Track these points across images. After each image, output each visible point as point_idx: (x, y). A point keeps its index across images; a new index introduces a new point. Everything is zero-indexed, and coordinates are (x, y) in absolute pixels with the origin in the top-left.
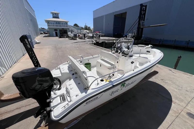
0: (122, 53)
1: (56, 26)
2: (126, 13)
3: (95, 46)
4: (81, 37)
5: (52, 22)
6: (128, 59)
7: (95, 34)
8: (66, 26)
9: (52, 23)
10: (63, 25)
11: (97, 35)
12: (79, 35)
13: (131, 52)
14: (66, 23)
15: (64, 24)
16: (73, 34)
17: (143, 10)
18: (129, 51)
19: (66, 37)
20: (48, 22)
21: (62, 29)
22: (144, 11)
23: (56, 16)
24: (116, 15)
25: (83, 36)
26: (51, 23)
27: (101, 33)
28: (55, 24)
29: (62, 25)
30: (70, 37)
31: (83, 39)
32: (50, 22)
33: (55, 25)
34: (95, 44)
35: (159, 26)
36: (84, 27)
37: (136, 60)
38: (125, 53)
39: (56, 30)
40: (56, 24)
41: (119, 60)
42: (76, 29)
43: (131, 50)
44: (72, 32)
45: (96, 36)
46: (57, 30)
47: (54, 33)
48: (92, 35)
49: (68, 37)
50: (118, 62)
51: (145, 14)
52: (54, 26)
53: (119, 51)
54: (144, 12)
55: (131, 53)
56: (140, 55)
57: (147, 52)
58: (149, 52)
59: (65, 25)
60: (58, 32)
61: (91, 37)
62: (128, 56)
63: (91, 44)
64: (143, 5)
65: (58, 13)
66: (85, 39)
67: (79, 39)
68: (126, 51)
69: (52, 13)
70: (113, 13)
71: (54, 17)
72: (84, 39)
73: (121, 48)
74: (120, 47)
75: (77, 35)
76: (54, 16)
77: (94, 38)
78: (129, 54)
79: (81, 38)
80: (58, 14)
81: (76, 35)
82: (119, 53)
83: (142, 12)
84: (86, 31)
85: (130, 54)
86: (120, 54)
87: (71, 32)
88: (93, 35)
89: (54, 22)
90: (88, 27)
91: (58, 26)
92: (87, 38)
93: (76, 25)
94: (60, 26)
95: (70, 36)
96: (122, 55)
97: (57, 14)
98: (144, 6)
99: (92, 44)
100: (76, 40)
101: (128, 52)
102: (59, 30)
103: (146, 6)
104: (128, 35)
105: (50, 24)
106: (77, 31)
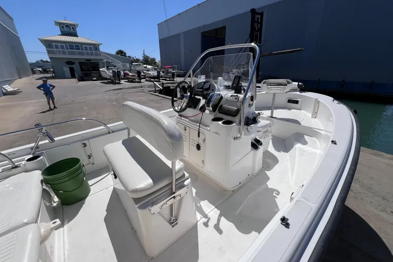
0: (214, 110)
1: (70, 53)
2: (224, 28)
3: (160, 95)
4: (131, 77)
5: (59, 45)
6: (240, 132)
7: (163, 72)
8: (97, 55)
9: (59, 47)
10: (89, 51)
11: (168, 73)
12: (125, 74)
13: (248, 101)
14: (96, 47)
15: (91, 49)
16: (111, 71)
17: (256, 22)
18: (241, 96)
19: (95, 79)
20: (48, 44)
21: (85, 61)
22: (259, 23)
23: (69, 30)
24: (204, 32)
25: (136, 75)
26: (57, 47)
27: (178, 69)
28: (67, 49)
29: (85, 51)
30: (106, 79)
31: (135, 82)
32: (54, 44)
33: (66, 51)
34: (161, 92)
35: (290, 52)
36: (141, 58)
37: (266, 130)
38: (226, 106)
39: (70, 63)
40: (70, 48)
41: (204, 140)
42: (119, 62)
43: (249, 94)
44: (109, 68)
45: (167, 76)
46: (73, 63)
47: (66, 69)
48: (156, 74)
49: (100, 78)
50: (198, 147)
51: (260, 30)
52: (64, 53)
53: (203, 102)
54: (259, 25)
55: (250, 105)
56: (272, 113)
57: (290, 101)
58: (297, 102)
59: (93, 52)
60: (77, 67)
61: (154, 77)
62: (237, 119)
63: (152, 93)
64: (256, 11)
65: (74, 25)
66: (140, 82)
67: (128, 82)
68: (227, 101)
69: (59, 24)
70: (199, 27)
71: (63, 34)
72: (138, 82)
73: (208, 89)
74: (207, 86)
75: (122, 73)
76: (65, 30)
77: (162, 79)
78: (242, 112)
79: (132, 81)
80: (74, 27)
81: (119, 73)
82: (203, 109)
83: (256, 24)
84: (145, 66)
85: (247, 111)
86: (207, 112)
87: (107, 67)
88: (159, 73)
89: (64, 45)
90: (151, 59)
91: (74, 53)
92: (146, 80)
93: (121, 53)
94: (82, 54)
95: (104, 75)
96: (212, 117)
97: (71, 27)
98: (258, 14)
99: (155, 91)
100: (119, 83)
101: (239, 104)
102: (80, 63)
103: (262, 14)
104: (232, 71)
105: (55, 50)
106: (122, 66)
